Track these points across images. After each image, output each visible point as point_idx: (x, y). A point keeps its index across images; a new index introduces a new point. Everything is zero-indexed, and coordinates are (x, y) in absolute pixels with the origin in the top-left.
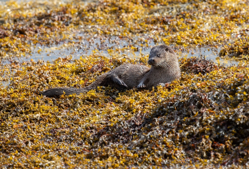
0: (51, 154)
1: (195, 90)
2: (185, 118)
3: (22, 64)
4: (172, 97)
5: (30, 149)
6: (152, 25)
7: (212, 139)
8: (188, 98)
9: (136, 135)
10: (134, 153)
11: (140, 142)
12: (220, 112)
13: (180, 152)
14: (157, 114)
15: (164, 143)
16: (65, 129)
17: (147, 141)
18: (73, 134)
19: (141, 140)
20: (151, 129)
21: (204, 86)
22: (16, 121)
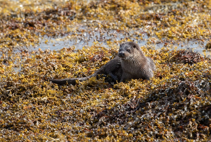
0: (57, 133)
1: (183, 78)
2: (174, 103)
3: (31, 53)
4: (163, 85)
5: (38, 127)
6: (146, 21)
7: (198, 122)
8: (177, 86)
9: (131, 117)
10: (129, 133)
11: (135, 123)
12: (206, 98)
13: (169, 133)
14: (150, 99)
15: (155, 125)
16: (69, 111)
17: (140, 123)
18: (76, 116)
19: (136, 122)
20: (145, 112)
21: (191, 76)
22: (25, 103)
